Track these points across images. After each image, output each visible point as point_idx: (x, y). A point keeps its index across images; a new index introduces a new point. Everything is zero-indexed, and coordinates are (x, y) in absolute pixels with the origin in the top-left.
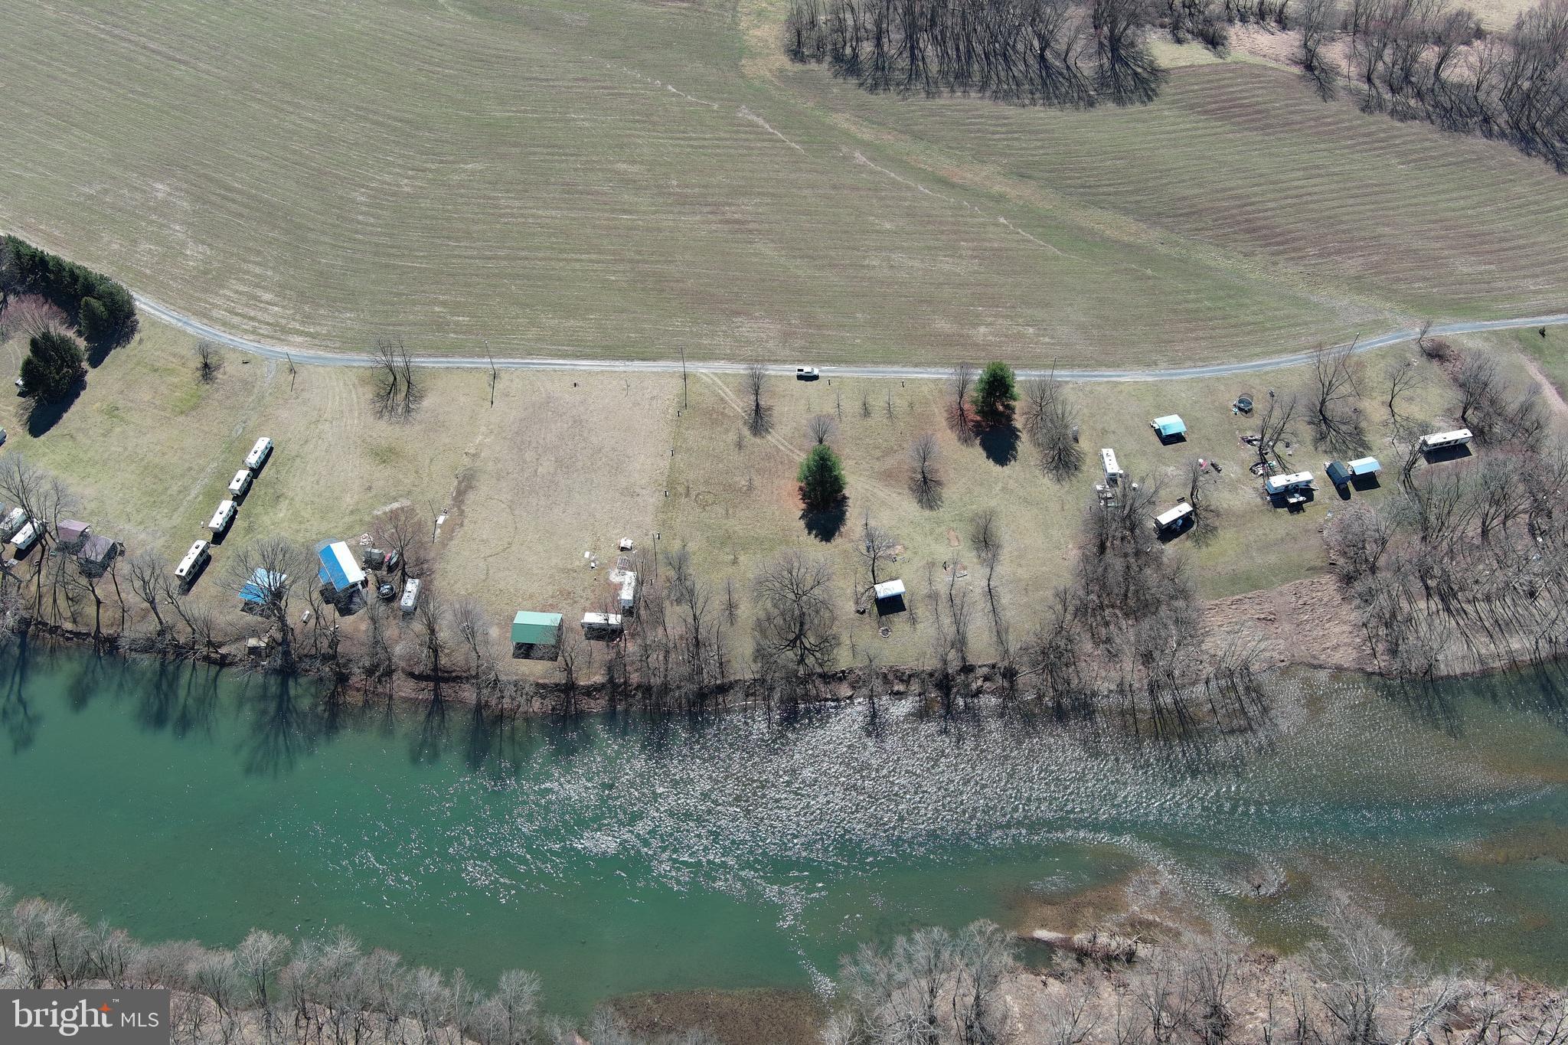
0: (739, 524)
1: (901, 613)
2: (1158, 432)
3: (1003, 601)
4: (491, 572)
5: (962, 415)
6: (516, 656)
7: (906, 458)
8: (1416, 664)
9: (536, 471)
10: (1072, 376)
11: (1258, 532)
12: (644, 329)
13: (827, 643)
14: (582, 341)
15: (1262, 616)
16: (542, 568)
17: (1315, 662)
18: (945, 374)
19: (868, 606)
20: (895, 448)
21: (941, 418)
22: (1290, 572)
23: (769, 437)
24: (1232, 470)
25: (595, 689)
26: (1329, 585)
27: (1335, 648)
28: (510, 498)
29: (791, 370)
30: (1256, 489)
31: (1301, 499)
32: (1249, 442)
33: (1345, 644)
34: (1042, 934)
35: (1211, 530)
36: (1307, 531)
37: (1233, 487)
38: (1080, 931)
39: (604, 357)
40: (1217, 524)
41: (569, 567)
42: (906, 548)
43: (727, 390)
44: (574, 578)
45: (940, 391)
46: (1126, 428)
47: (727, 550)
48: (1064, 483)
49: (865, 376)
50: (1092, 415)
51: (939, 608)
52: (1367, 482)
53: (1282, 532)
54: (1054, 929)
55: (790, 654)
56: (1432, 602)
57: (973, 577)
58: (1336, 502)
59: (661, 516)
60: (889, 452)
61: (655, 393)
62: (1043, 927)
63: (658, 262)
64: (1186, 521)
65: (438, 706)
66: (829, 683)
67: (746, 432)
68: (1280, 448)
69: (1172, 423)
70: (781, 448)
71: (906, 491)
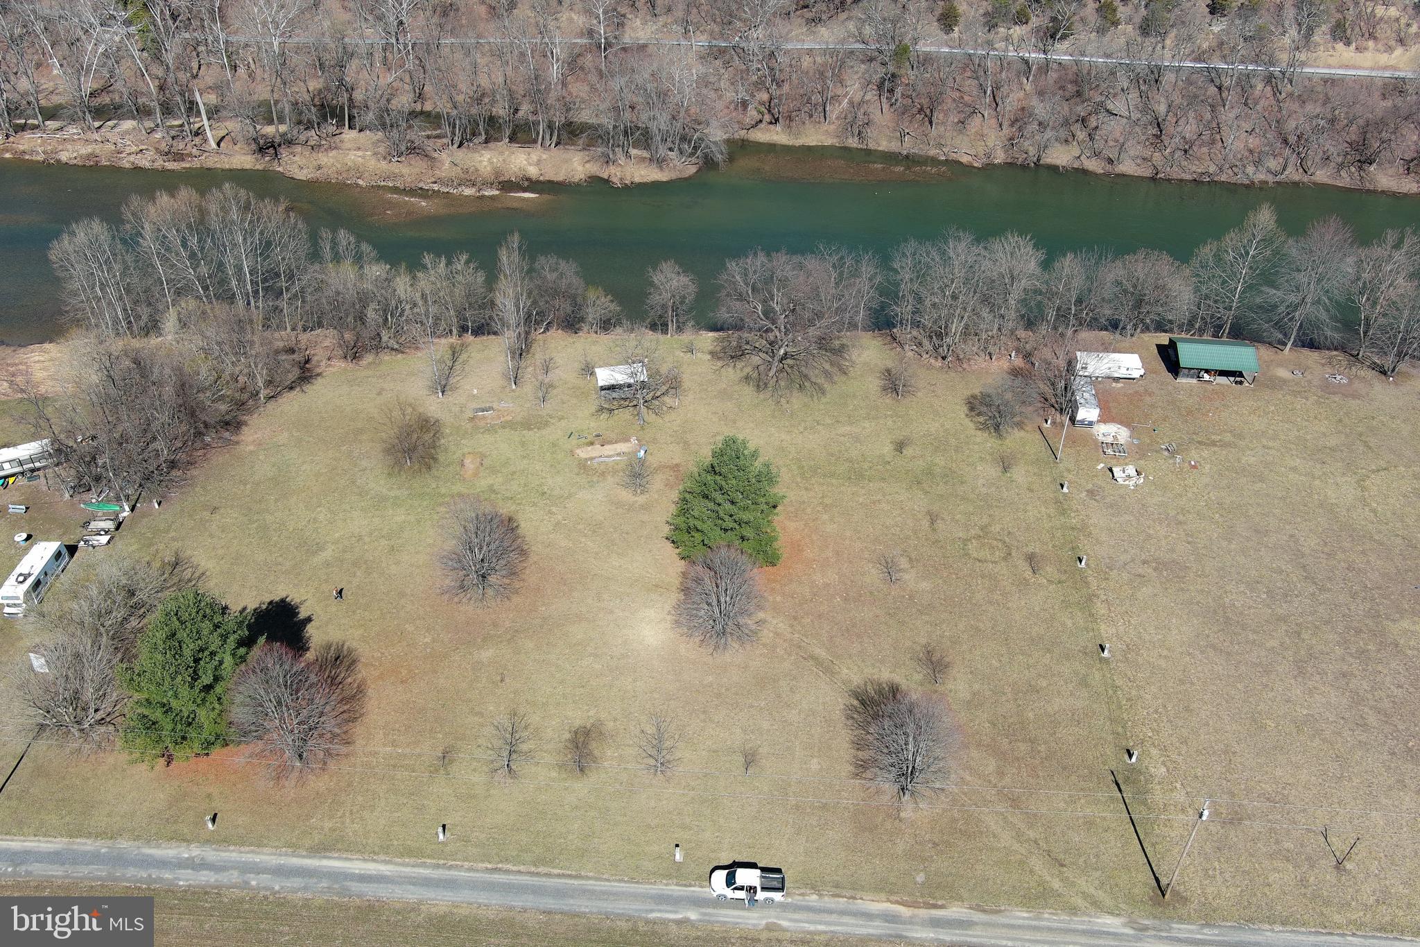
59: (1074, 520)
71: (535, 548)
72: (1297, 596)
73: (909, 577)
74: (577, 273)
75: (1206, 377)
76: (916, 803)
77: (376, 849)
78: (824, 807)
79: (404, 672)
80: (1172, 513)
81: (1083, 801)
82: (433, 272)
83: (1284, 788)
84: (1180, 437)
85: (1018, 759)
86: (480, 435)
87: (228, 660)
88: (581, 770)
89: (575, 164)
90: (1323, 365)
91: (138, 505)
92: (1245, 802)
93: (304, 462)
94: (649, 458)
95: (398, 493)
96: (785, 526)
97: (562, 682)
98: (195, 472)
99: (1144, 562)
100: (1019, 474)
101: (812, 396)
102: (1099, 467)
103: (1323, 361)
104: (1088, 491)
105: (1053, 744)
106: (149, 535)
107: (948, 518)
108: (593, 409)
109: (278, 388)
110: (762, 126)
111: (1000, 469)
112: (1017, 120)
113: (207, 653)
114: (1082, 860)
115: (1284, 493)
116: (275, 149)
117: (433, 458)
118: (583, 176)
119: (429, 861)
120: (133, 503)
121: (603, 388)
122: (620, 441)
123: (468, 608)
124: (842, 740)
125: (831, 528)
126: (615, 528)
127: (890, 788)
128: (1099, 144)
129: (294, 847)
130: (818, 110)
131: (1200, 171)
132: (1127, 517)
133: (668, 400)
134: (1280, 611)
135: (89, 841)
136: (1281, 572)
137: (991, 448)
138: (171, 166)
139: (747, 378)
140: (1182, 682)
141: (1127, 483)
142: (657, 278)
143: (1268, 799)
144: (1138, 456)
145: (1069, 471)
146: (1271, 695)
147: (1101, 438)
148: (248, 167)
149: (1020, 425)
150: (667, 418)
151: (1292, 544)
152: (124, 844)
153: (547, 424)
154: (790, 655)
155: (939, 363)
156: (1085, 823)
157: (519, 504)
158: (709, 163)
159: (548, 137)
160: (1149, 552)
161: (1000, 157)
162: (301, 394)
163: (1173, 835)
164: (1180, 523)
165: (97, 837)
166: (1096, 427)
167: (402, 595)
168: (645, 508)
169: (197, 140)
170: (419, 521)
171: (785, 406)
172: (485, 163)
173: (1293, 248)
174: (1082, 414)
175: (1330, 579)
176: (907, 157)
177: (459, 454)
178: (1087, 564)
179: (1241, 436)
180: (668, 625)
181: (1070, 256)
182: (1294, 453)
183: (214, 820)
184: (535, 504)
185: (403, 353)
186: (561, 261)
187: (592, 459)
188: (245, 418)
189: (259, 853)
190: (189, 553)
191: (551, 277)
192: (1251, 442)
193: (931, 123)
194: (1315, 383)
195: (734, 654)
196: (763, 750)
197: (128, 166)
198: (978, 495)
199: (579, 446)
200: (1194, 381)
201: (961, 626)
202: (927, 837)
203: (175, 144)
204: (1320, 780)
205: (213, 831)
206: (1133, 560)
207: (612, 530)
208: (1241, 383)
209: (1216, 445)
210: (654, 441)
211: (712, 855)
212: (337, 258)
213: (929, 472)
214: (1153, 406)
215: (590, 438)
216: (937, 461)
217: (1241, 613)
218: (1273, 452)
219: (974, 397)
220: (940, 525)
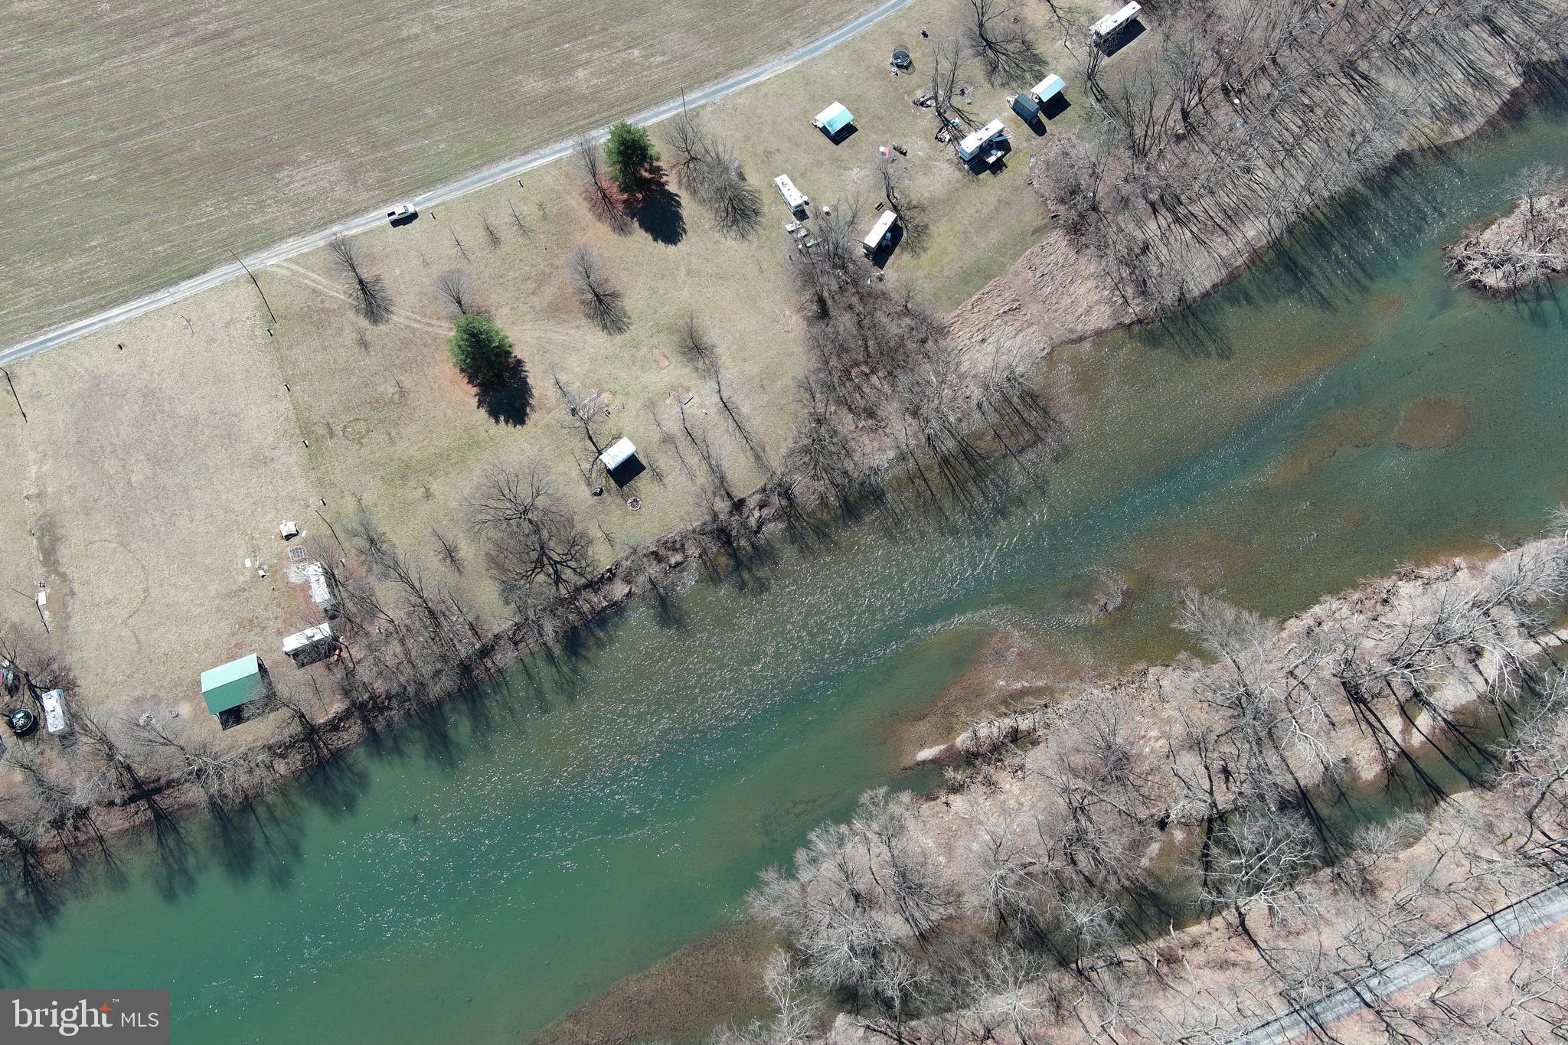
0: (411, 444)
1: (642, 475)
2: (824, 130)
3: (745, 409)
4: (142, 636)
5: (605, 196)
6: (225, 724)
7: (566, 280)
8: (1170, 296)
9: (129, 482)
10: (707, 96)
11: (971, 211)
12: (170, 234)
13: (576, 545)
14: (97, 282)
15: (1007, 308)
16: (203, 605)
17: (1074, 336)
18: (565, 149)
19: (601, 482)
20: (547, 270)
21: (582, 211)
22: (1015, 246)
23: (394, 318)
24: (918, 147)
25: (341, 720)
26: (1058, 242)
27: (1088, 312)
28: (114, 532)
29: (379, 218)
30: (950, 161)
31: (1000, 154)
32: (922, 104)
33: (1096, 304)
34: (926, 754)
35: (922, 230)
36: (1016, 189)
37: (926, 168)
38: (960, 734)
39: (139, 294)
40: (926, 220)
41: (234, 588)
42: (614, 393)
43: (315, 276)
44: (247, 599)
45: (567, 175)
46: (790, 139)
47: (413, 484)
48: (750, 238)
49: (471, 190)
50: (747, 138)
51: (681, 449)
52: (1057, 105)
53: (992, 201)
54: (934, 743)
55: (541, 578)
56: (1160, 218)
57: (702, 402)
58: (1034, 142)
59: (313, 475)
60: (542, 279)
61: (227, 316)
62: (922, 746)
63: (141, 132)
64: (895, 230)
65: (163, 822)
66: (599, 589)
67: (364, 323)
68: (957, 101)
69: (835, 115)
70: (415, 325)
71: (584, 321)
78: (387, 257)
85: (317, 311)
88: (487, 228)
177: (674, 362)
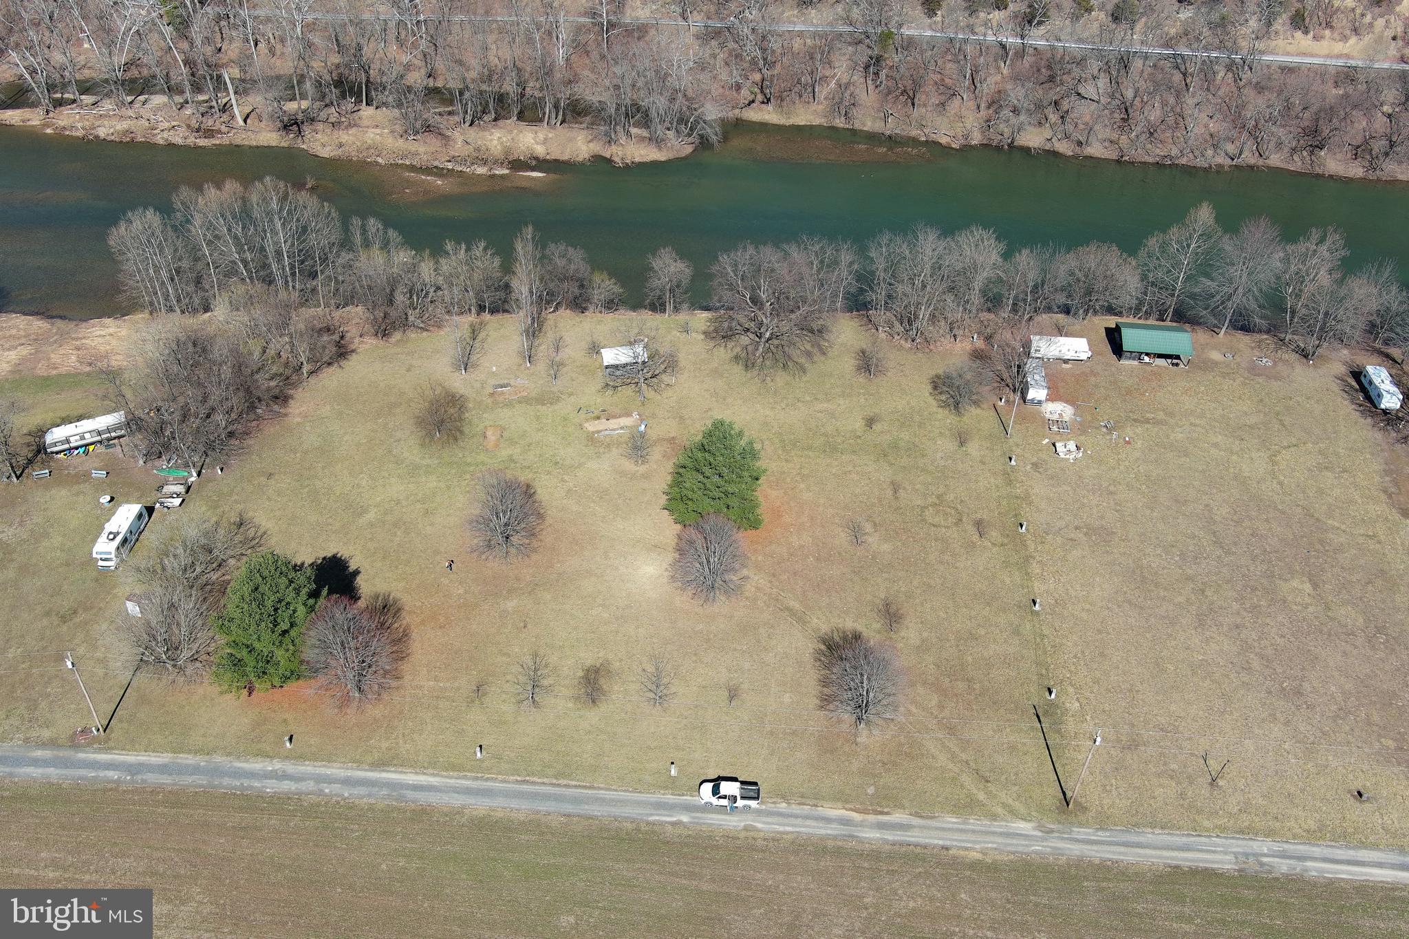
34: (537, 174)
59: (1019, 490)
71: (551, 512)
72: (1205, 558)
73: (873, 540)
74: (583, 259)
75: (1147, 359)
76: (870, 730)
77: (426, 765)
78: (794, 733)
79: (442, 619)
80: (1105, 484)
81: (1008, 730)
82: (454, 258)
83: (1176, 720)
84: (1119, 416)
85: (956, 695)
86: (500, 410)
87: (301, 610)
88: (593, 702)
89: (580, 143)
90: (1252, 348)
91: (203, 471)
92: (1143, 732)
93: (346, 433)
94: (649, 431)
95: (429, 461)
96: (767, 495)
97: (575, 628)
98: (251, 442)
99: (1076, 528)
100: (974, 448)
101: (794, 376)
102: (1044, 442)
103: (1253, 345)
104: (1032, 464)
105: (986, 683)
106: (215, 498)
107: (909, 488)
108: (599, 387)
109: (319, 365)
110: (754, 105)
111: (957, 443)
112: (994, 102)
113: (283, 603)
114: (1004, 777)
115: (1204, 467)
116: (298, 126)
117: (459, 430)
118: (587, 156)
119: (469, 774)
120: (199, 469)
121: (607, 367)
122: (623, 416)
123: (494, 565)
124: (811, 678)
125: (807, 496)
126: (619, 495)
127: (848, 717)
128: (1070, 128)
129: (359, 763)
130: (809, 91)
131: (1162, 154)
132: (1065, 488)
133: (665, 378)
134: (1189, 572)
135: (190, 756)
136: (1194, 537)
137: (951, 424)
138: (202, 142)
139: (737, 358)
140: (1100, 632)
141: (1068, 456)
142: (656, 264)
143: (1162, 729)
144: (1079, 433)
145: (1017, 445)
146: (1174, 643)
147: (1048, 416)
148: (274, 144)
149: (976, 403)
150: (664, 395)
151: (1206, 513)
152: (218, 759)
153: (558, 400)
154: (768, 607)
155: (908, 345)
156: (1009, 748)
157: (536, 472)
158: (704, 144)
159: (553, 116)
160: (1082, 519)
161: (976, 138)
162: (339, 370)
163: (1080, 757)
164: (1111, 493)
165: (196, 753)
166: (1044, 405)
167: (437, 552)
168: (646, 476)
169: (225, 117)
170: (448, 488)
171: (770, 384)
172: (495, 142)
173: (1227, 245)
174: (1032, 394)
175: (1235, 544)
176: (890, 137)
177: (481, 426)
178: (1027, 529)
179: (1172, 415)
180: (665, 580)
181: (1025, 252)
182: (1217, 430)
183: (291, 739)
184: (549, 473)
185: (427, 330)
186: (569, 248)
187: (598, 432)
188: (291, 392)
189: (329, 767)
190: (250, 514)
191: (560, 263)
192: (1181, 420)
193: (913, 104)
194: (1244, 365)
195: (721, 605)
196: (745, 686)
197: (161, 142)
198: (937, 467)
199: (587, 420)
200: (1136, 363)
201: (915, 583)
202: (878, 758)
203: (204, 121)
204: (1206, 714)
205: (290, 749)
206: (1067, 526)
207: (616, 496)
208: (1177, 365)
209: (1149, 423)
210: (654, 416)
211: (701, 771)
212: (367, 244)
213: (895, 446)
214: (1096, 386)
215: (597, 413)
216: (902, 436)
217: (1156, 573)
218: (1199, 429)
219: (938, 376)
220: (902, 493)
